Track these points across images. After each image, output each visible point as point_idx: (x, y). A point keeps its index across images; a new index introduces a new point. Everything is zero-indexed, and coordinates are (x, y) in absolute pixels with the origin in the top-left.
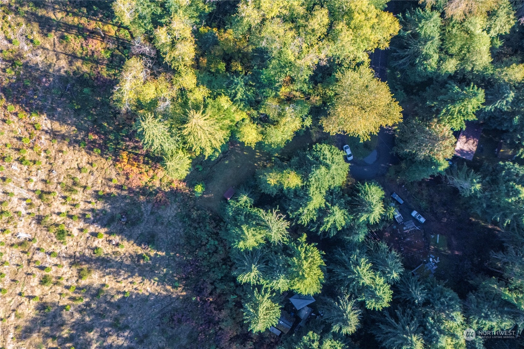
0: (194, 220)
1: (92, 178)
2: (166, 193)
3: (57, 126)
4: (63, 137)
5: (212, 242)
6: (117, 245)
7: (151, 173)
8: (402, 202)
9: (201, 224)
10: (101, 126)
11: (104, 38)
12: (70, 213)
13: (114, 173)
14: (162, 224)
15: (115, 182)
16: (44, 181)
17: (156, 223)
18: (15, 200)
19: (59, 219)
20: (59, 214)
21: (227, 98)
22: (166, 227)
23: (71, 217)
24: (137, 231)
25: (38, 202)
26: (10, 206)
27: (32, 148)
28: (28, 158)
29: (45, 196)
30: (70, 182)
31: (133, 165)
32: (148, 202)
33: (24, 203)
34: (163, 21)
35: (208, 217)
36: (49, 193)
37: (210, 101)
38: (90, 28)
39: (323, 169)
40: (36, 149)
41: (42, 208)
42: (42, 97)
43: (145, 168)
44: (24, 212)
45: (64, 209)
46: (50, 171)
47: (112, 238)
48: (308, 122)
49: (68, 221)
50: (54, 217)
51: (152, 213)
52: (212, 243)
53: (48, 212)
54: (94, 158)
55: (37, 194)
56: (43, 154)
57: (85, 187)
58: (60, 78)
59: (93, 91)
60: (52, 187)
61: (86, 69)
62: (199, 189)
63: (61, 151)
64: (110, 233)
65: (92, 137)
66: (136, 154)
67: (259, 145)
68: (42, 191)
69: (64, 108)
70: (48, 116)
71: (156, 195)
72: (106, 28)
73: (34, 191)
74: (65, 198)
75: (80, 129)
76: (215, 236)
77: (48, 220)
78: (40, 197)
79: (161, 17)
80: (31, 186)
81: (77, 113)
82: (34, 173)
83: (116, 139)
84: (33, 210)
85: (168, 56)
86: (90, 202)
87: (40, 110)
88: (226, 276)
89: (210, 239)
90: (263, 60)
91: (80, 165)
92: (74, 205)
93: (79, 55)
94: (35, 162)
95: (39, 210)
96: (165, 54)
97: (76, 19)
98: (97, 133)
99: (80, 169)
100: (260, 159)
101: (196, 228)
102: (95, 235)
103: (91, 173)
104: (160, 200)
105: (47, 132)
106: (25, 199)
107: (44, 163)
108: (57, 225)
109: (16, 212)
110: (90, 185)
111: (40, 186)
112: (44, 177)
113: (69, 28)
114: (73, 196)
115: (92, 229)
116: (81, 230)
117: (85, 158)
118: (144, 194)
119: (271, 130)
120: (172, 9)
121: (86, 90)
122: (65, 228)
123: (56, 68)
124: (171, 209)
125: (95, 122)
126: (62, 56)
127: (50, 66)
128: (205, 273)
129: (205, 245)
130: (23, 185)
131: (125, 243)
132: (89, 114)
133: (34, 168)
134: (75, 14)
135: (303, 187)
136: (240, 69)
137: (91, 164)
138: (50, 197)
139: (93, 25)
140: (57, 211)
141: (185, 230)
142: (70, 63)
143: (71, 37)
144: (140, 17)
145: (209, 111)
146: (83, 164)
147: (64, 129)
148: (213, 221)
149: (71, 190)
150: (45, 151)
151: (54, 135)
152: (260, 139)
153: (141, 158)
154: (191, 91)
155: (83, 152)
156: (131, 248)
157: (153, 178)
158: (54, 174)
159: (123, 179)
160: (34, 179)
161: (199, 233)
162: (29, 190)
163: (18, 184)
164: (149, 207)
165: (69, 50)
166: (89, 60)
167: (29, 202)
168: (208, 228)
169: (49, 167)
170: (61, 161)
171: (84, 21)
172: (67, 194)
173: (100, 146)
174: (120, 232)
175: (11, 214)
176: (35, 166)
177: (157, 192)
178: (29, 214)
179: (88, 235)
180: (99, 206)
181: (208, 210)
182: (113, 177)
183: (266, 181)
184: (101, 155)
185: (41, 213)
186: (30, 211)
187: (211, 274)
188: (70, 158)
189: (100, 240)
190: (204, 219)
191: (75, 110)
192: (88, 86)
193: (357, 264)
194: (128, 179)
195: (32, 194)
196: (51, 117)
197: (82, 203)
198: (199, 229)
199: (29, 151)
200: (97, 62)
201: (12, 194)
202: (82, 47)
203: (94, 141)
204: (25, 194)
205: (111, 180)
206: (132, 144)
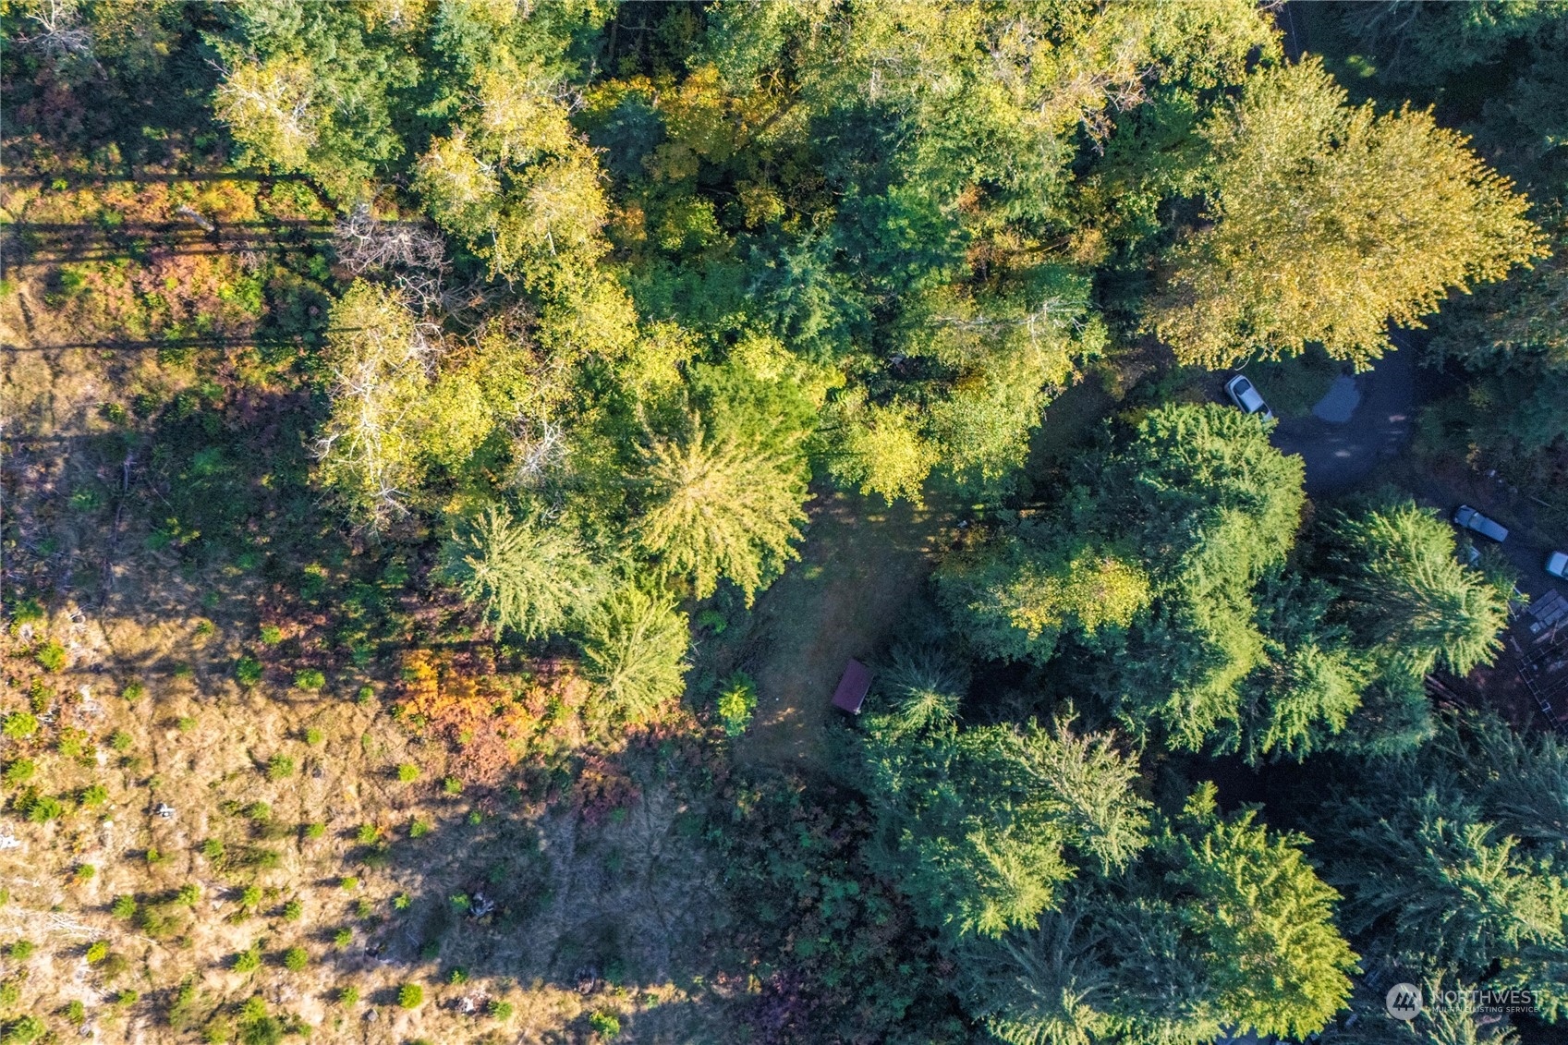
0: (745, 828)
1: (318, 786)
2: (613, 758)
3: (129, 635)
4: (168, 668)
5: (836, 889)
6: (485, 1009)
7: (539, 699)
9: (778, 835)
10: (298, 581)
11: (221, 236)
12: (274, 946)
13: (397, 740)
14: (631, 876)
15: (413, 775)
16: (137, 857)
17: (607, 882)
18: (42, 963)
19: (233, 983)
20: (230, 962)
22: (650, 881)
23: (279, 959)
24: (546, 933)
25: (138, 941)
26: (27, 993)
27: (54, 746)
28: (48, 789)
29: (155, 915)
30: (237, 830)
31: (461, 692)
32: (556, 812)
33: (82, 965)
34: (438, 108)
35: (794, 801)
36: (170, 896)
38: (151, 214)
39: (1237, 521)
40: (71, 747)
41: (155, 962)
42: (41, 537)
43: (508, 687)
44: (89, 998)
45: (242, 938)
46: (151, 810)
47: (455, 990)
48: (1095, 340)
49: (273, 978)
50: (214, 980)
51: (582, 849)
52: (839, 894)
53: (185, 969)
54: (307, 711)
55: (123, 914)
56: (102, 756)
57: (302, 831)
58: (87, 444)
59: (230, 455)
60: (173, 872)
61: (181, 377)
62: (735, 707)
63: (171, 723)
64: (444, 977)
65: (276, 635)
66: (463, 647)
68: (140, 898)
69: (136, 554)
70: (83, 601)
71: (577, 775)
72: (214, 199)
73: (109, 908)
74: (236, 894)
75: (222, 618)
76: (839, 865)
77: (194, 998)
78: (138, 923)
79: (426, 92)
80: (91, 891)
81: (191, 557)
82: (88, 839)
83: (376, 612)
84: (125, 980)
85: (500, 247)
86: (336, 882)
87: (45, 596)
88: (921, 999)
89: (825, 880)
90: (875, 153)
91: (261, 754)
92: (281, 912)
93: (136, 331)
94: (78, 796)
95: (146, 972)
96: (486, 240)
97: (87, 196)
98: (292, 612)
99: (262, 768)
100: (930, 526)
101: (762, 855)
102: (390, 998)
103: (310, 767)
104: (601, 790)
105: (97, 670)
106: (82, 949)
107: (115, 789)
108: (235, 1008)
109: (62, 1010)
110: (316, 815)
111: (127, 881)
112: (131, 842)
113: (74, 240)
114: (267, 880)
115: (375, 981)
116: (333, 996)
117: (273, 719)
118: (533, 794)
120: (468, 50)
121: (206, 463)
122: (268, 1009)
123: (62, 407)
124: (647, 810)
125: (270, 570)
126: (74, 360)
127: (36, 411)
128: (841, 1015)
129: (811, 909)
130: (58, 898)
131: (517, 996)
132: (239, 549)
133: (82, 820)
134: (77, 181)
136: (777, 208)
137: (302, 736)
138: (178, 909)
139: (158, 202)
140: (217, 954)
141: (722, 873)
142: (117, 376)
143: (84, 273)
144: (342, 121)
146: (271, 744)
148: (817, 810)
149: (253, 860)
150: (109, 740)
151: (123, 670)
153: (486, 655)
154: (623, 359)
155: (259, 700)
156: (540, 1003)
157: (550, 712)
158: (169, 816)
159: (437, 755)
160: (95, 860)
161: (778, 870)
162: (84, 910)
163: (36, 902)
164: (566, 829)
165: (95, 327)
166: (182, 343)
167: (101, 953)
168: (806, 843)
169: (142, 797)
170: (179, 760)
171: (121, 194)
172: (238, 878)
173: (319, 662)
174: (483, 961)
175: (43, 1024)
176: (86, 810)
177: (580, 765)
178: (114, 998)
179: (362, 1007)
180: (375, 889)
181: (788, 771)
182: (399, 757)
184: (331, 690)
185: (162, 981)
186: (113, 987)
187: (866, 1011)
188: (214, 736)
189: (416, 1011)
190: (783, 808)
191: (185, 552)
192: (208, 441)
194: (456, 748)
195: (100, 921)
196: (94, 604)
197: (306, 894)
198: (774, 856)
199: (46, 760)
200: (215, 339)
201: (24, 946)
202: (139, 294)
203: (289, 648)
204: (76, 929)
205: (392, 773)
206: (437, 614)
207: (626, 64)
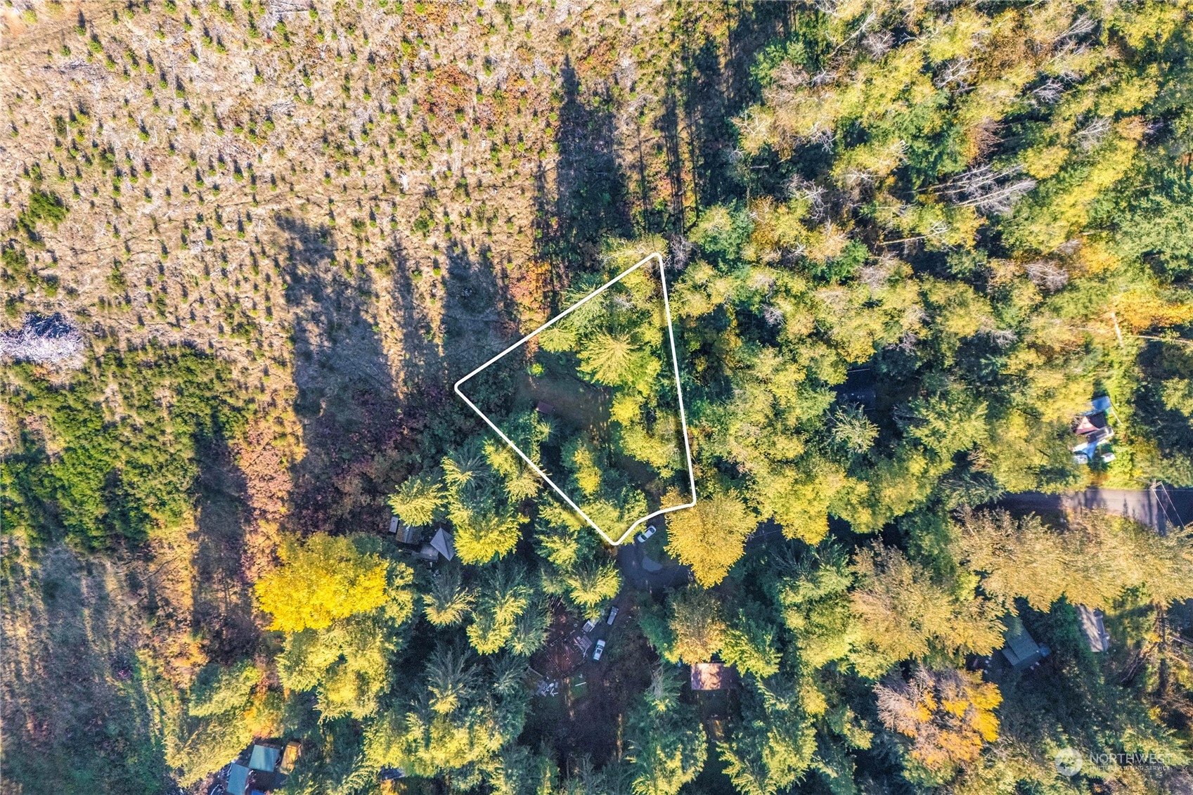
0: (496, 376)
1: (504, 238)
2: (517, 329)
3: (551, 176)
4: (541, 188)
6: (433, 296)
7: (536, 306)
8: (610, 622)
10: (570, 228)
11: (677, 196)
12: (452, 227)
13: (520, 261)
14: (478, 340)
15: (509, 267)
16: (480, 184)
17: (477, 332)
18: (445, 157)
19: (439, 215)
20: (446, 214)
21: (659, 368)
22: (476, 346)
23: (448, 229)
24: (458, 313)
25: (452, 185)
26: (435, 153)
27: (514, 157)
28: (500, 155)
29: (462, 191)
30: (489, 214)
31: (537, 281)
32: (499, 314)
33: (445, 169)
34: (721, 264)
35: (506, 392)
36: (468, 195)
37: (648, 349)
38: (683, 175)
39: (616, 514)
40: (515, 162)
41: (446, 191)
42: (580, 148)
43: (539, 295)
44: (433, 172)
45: (454, 217)
46: (495, 187)
47: (440, 286)
48: (666, 474)
49: (442, 228)
50: (441, 209)
51: (486, 323)
53: (443, 200)
54: (529, 232)
55: (462, 181)
56: (512, 171)
57: (489, 234)
58: (611, 161)
59: (609, 203)
60: (475, 195)
61: (632, 186)
62: (537, 369)
63: (523, 192)
64: (444, 282)
65: (554, 222)
66: (552, 280)
67: (617, 425)
68: (466, 185)
69: (576, 178)
70: (560, 162)
71: (510, 320)
72: (689, 194)
73: (463, 176)
74: (468, 215)
75: (557, 204)
76: (485, 409)
77: (434, 203)
78: (459, 185)
79: (725, 261)
80: (468, 170)
81: (576, 194)
82: (485, 168)
83: (562, 251)
84: (439, 182)
85: (682, 286)
86: (473, 246)
87: (563, 150)
88: (441, 439)
89: (480, 404)
90: (719, 395)
91: (514, 220)
92: (463, 229)
93: (646, 173)
94: (498, 165)
95: (442, 188)
96: (684, 281)
97: (687, 156)
98: (560, 226)
99: (509, 220)
100: (600, 429)
101: (487, 382)
102: (436, 265)
103: (510, 235)
104: (506, 328)
105: (540, 167)
106: (449, 169)
107: (501, 175)
108: (431, 217)
109: (430, 164)
110: (495, 238)
111: (472, 181)
112: (484, 181)
113: (674, 150)
114: (474, 224)
115: (442, 259)
116: (436, 247)
117: (525, 222)
118: (506, 306)
119: (640, 431)
120: (737, 273)
121: (607, 196)
122: (431, 227)
123: (621, 152)
124: (500, 343)
125: (573, 218)
126: (637, 154)
127: (621, 144)
128: (435, 412)
130: (466, 160)
131: (439, 304)
132: (580, 208)
133: (491, 166)
134: (692, 152)
135: (585, 496)
136: (700, 369)
137: (520, 232)
138: (463, 197)
139: (687, 177)
140: (449, 210)
142: (633, 167)
143: (663, 157)
144: (715, 238)
145: (635, 357)
146: (517, 222)
147: (551, 185)
148: (503, 399)
149: (480, 219)
150: (516, 173)
151: (540, 176)
152: (624, 424)
153: (549, 287)
154: (650, 324)
155: (531, 218)
156: (435, 314)
157: (530, 309)
158: (493, 192)
159: (516, 275)
160: (478, 171)
161: (483, 388)
162: (462, 169)
163: (464, 154)
164: (493, 317)
165: (648, 160)
166: (644, 187)
167: (448, 173)
168: (492, 396)
169: (499, 183)
170: (511, 195)
171: (689, 165)
172: (474, 215)
173: (545, 235)
174: (450, 294)
175: (425, 159)
176: (494, 168)
177: (514, 321)
178: (433, 179)
179: (433, 256)
180: (473, 257)
181: (515, 389)
182: (515, 263)
183: (576, 449)
184: (536, 240)
185: (439, 193)
186: (437, 178)
187: (437, 421)
188: (519, 205)
189: (432, 273)
190: (503, 388)
191: (578, 192)
192: (613, 197)
193: (516, 596)
194: (519, 280)
195: (459, 174)
196: (560, 165)
197: (469, 236)
199: (510, 155)
200: (645, 197)
201: (450, 152)
202: (657, 173)
203: (549, 226)
204: (456, 166)
205: (510, 261)
206: (562, 271)
207: (741, 318)
